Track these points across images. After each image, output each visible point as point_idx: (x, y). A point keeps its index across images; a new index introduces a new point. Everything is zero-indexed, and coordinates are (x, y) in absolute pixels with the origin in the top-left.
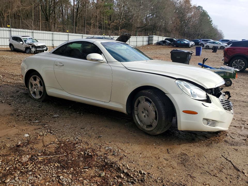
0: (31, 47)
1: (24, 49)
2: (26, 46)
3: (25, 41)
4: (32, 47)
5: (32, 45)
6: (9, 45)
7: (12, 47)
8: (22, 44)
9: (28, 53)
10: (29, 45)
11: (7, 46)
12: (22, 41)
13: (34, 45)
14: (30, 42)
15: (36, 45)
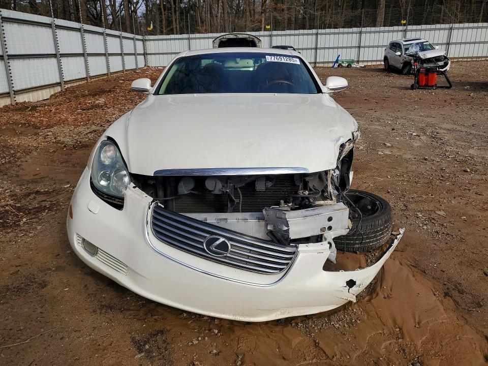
0: (412, 61)
1: (402, 65)
2: (406, 60)
3: (407, 49)
4: (415, 61)
5: (416, 57)
6: (383, 59)
7: (386, 62)
8: (400, 56)
9: (405, 74)
10: (410, 58)
11: (380, 61)
12: (401, 51)
13: (419, 57)
14: (416, 50)
15: (422, 57)
